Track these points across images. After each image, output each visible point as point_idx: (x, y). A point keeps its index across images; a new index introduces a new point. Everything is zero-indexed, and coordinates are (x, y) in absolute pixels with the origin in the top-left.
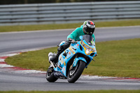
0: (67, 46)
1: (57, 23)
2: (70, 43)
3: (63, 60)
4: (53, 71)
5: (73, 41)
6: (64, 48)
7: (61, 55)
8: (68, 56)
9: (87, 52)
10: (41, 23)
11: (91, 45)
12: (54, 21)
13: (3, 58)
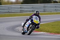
1: (52, 12)
10: (45, 12)
12: (51, 11)
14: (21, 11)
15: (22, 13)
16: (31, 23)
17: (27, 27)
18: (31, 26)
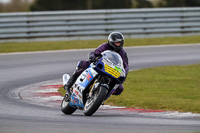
1: (133, 37)
12: (130, 34)
13: (56, 86)
14: (29, 33)
15: (32, 40)
16: (96, 77)
17: (83, 88)
18: (96, 85)
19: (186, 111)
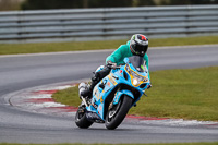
0: (106, 73)
2: (110, 68)
3: (99, 94)
4: (86, 111)
5: (114, 65)
6: (100, 76)
7: (97, 88)
8: (107, 88)
9: (135, 82)
10: (108, 38)
11: (141, 71)
13: (49, 92)
14: (20, 34)
19: (191, 119)
